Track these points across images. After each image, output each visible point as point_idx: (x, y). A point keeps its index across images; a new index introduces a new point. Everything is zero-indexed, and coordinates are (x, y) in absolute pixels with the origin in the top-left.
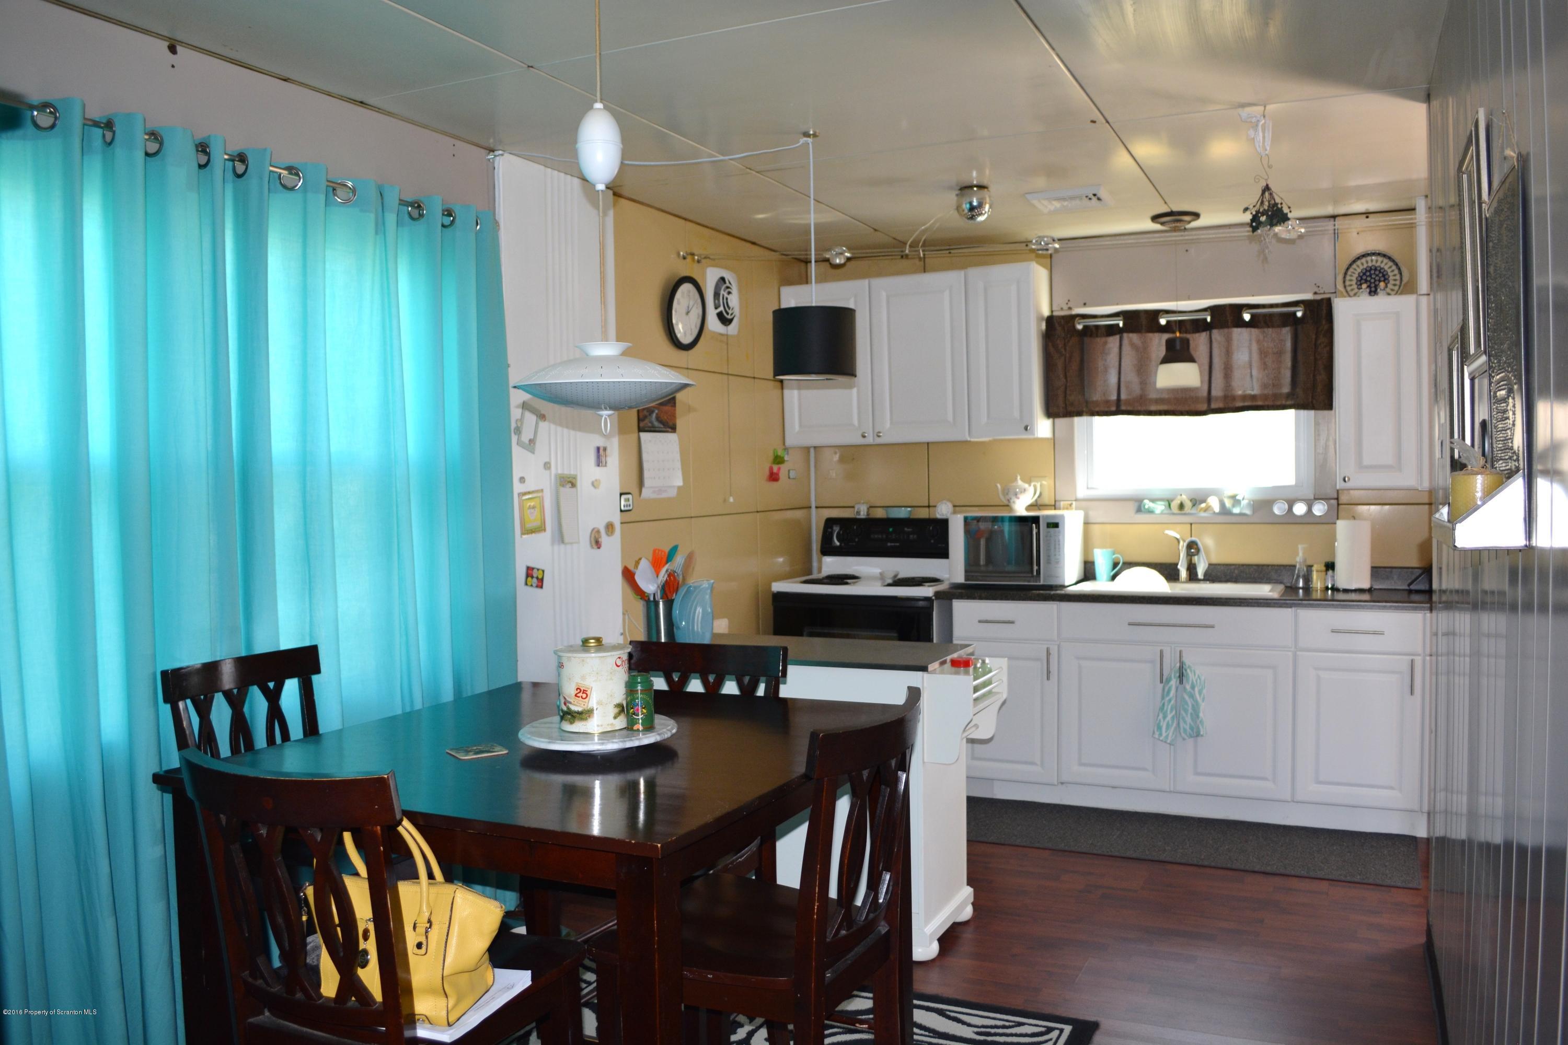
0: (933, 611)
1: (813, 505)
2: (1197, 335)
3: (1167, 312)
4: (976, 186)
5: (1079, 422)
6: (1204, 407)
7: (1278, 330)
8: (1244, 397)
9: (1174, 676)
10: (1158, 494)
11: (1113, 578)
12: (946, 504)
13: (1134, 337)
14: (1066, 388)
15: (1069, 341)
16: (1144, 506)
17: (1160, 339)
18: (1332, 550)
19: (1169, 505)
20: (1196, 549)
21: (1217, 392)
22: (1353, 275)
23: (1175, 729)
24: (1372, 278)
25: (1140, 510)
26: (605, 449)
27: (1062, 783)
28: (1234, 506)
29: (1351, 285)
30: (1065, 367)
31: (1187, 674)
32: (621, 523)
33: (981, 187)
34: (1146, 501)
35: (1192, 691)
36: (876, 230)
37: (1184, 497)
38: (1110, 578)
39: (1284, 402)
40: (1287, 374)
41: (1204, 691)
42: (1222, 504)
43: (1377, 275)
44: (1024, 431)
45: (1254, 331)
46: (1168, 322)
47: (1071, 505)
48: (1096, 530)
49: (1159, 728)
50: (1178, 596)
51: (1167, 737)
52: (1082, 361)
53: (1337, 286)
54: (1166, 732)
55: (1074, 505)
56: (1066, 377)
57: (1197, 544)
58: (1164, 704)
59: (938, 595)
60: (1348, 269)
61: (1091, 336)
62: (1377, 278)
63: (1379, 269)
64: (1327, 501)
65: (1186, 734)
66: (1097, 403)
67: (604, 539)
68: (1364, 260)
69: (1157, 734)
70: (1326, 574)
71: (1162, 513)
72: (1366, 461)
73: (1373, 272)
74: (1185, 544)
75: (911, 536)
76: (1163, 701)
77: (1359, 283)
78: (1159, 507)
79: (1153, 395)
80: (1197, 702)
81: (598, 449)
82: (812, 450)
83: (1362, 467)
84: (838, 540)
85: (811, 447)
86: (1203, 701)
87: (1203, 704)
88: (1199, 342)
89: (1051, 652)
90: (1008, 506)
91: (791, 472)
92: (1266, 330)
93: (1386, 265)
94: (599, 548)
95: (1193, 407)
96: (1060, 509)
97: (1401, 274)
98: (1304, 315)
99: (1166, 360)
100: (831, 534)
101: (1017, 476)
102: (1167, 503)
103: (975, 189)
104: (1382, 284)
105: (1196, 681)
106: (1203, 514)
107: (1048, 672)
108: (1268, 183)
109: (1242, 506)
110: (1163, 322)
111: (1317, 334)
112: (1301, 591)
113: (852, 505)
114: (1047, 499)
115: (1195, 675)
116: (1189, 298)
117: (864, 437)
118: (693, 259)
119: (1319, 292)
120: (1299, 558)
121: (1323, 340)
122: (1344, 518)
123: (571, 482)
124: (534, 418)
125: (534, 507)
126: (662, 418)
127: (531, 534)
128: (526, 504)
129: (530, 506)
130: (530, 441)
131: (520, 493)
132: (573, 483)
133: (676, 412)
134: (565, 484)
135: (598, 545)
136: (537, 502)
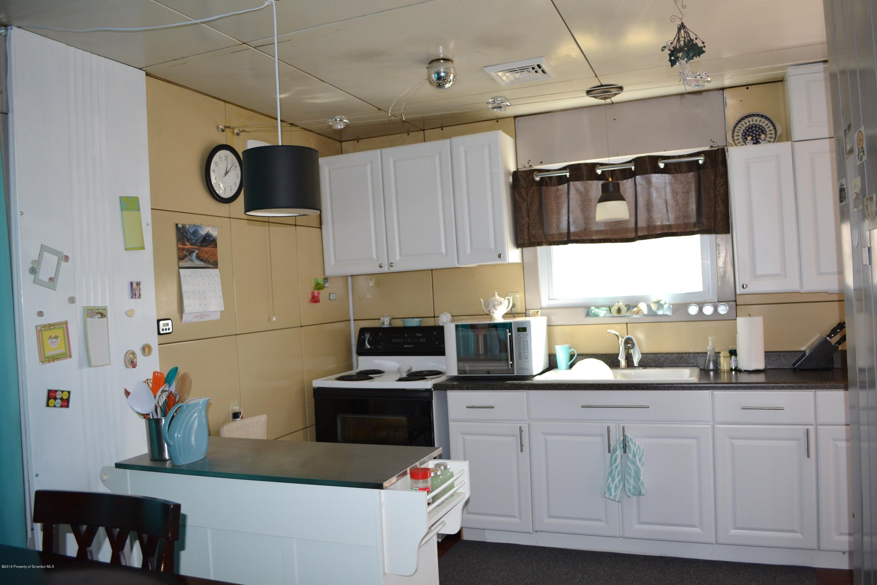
0: (432, 399)
1: (352, 319)
2: (625, 181)
3: (602, 165)
4: (443, 59)
5: (541, 250)
6: (633, 235)
7: (686, 175)
8: (663, 227)
9: (619, 448)
10: (601, 302)
11: (571, 366)
12: (446, 315)
13: (578, 184)
14: (529, 224)
15: (530, 190)
16: (592, 311)
17: (597, 185)
18: (734, 340)
19: (610, 310)
20: (631, 344)
21: (642, 223)
22: (739, 131)
23: (622, 489)
24: (753, 133)
25: (588, 315)
26: (138, 284)
27: (536, 531)
28: (658, 309)
29: (738, 139)
30: (528, 209)
31: (629, 445)
32: (159, 345)
33: (446, 60)
34: (593, 308)
35: (634, 459)
36: (379, 109)
37: (621, 303)
38: (568, 367)
39: (692, 230)
40: (693, 207)
41: (643, 458)
42: (649, 307)
43: (757, 131)
44: (499, 258)
45: (667, 177)
46: (603, 172)
47: (537, 312)
48: (557, 330)
49: (609, 489)
50: (619, 383)
51: (616, 495)
52: (541, 204)
53: (728, 139)
54: (615, 492)
55: (539, 313)
56: (528, 216)
57: (632, 340)
58: (612, 470)
59: (436, 387)
60: (735, 127)
61: (546, 185)
62: (757, 133)
63: (758, 126)
64: (727, 303)
65: (630, 493)
66: (553, 235)
67: (140, 359)
68: (746, 120)
69: (608, 494)
70: (731, 359)
71: (605, 316)
72: (759, 272)
73: (754, 129)
74: (623, 340)
75: (421, 340)
76: (611, 468)
77: (744, 137)
78: (602, 312)
79: (595, 228)
80: (638, 467)
81: (132, 283)
82: (350, 278)
83: (755, 276)
84: (369, 344)
85: (349, 276)
86: (643, 466)
87: (643, 468)
88: (627, 185)
89: (523, 429)
90: (488, 315)
91: (331, 295)
92: (676, 175)
93: (763, 123)
94: (134, 367)
95: (624, 236)
96: (529, 316)
97: (775, 129)
98: (704, 163)
99: (602, 200)
100: (364, 340)
101: (495, 293)
102: (608, 309)
103: (442, 61)
104: (763, 136)
105: (637, 451)
106: (635, 316)
107: (522, 445)
108: (683, 22)
109: (664, 309)
110: (599, 172)
111: (715, 177)
112: (712, 373)
113: (378, 318)
114: (520, 308)
115: (635, 446)
116: (618, 155)
117: (381, 267)
118: (233, 132)
119: (714, 146)
120: (709, 347)
121: (720, 180)
122: (741, 316)
123: (100, 313)
124: (55, 259)
125: (56, 337)
126: (203, 257)
127: (54, 361)
128: (46, 334)
129: (50, 337)
130: (51, 279)
131: (38, 326)
132: (102, 314)
133: (217, 250)
134: (93, 315)
135: (134, 365)
136: (59, 332)
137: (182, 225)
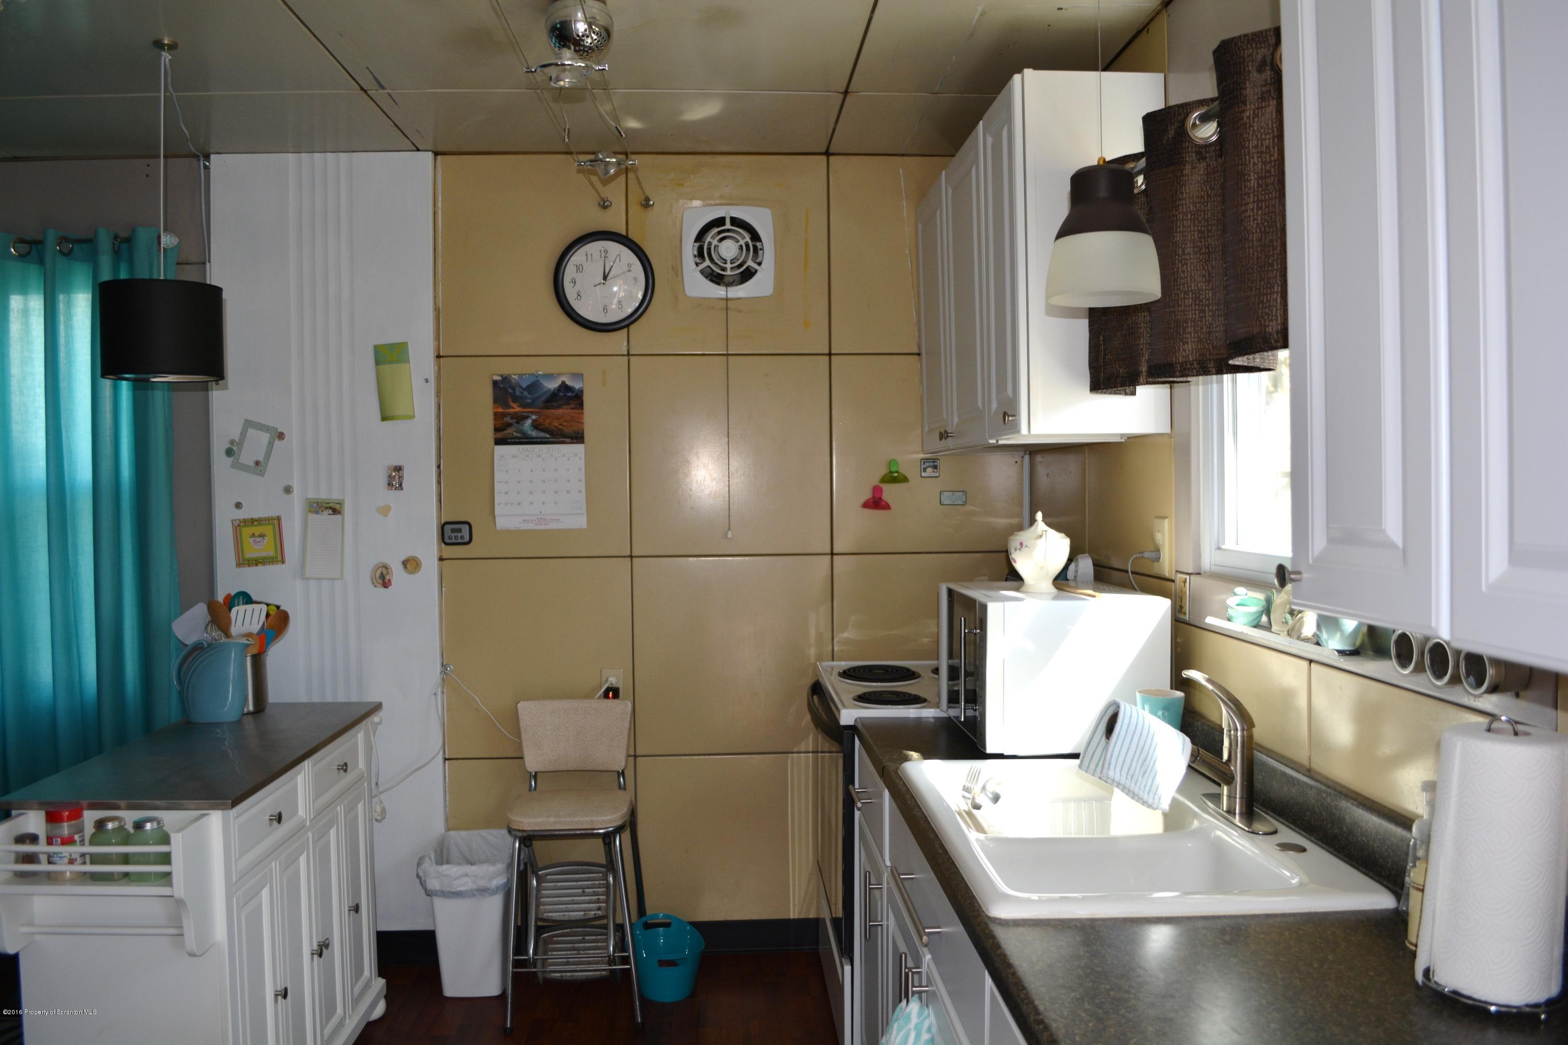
32: (439, 559)
67: (398, 576)
81: (391, 468)
82: (1025, 459)
91: (947, 494)
94: (388, 586)
123: (331, 508)
124: (265, 437)
125: (262, 536)
126: (547, 426)
127: (256, 565)
128: (247, 531)
129: (253, 534)
130: (257, 463)
131: (235, 520)
132: (335, 509)
133: (583, 413)
134: (320, 511)
135: (386, 584)
136: (268, 530)
137: (502, 376)
